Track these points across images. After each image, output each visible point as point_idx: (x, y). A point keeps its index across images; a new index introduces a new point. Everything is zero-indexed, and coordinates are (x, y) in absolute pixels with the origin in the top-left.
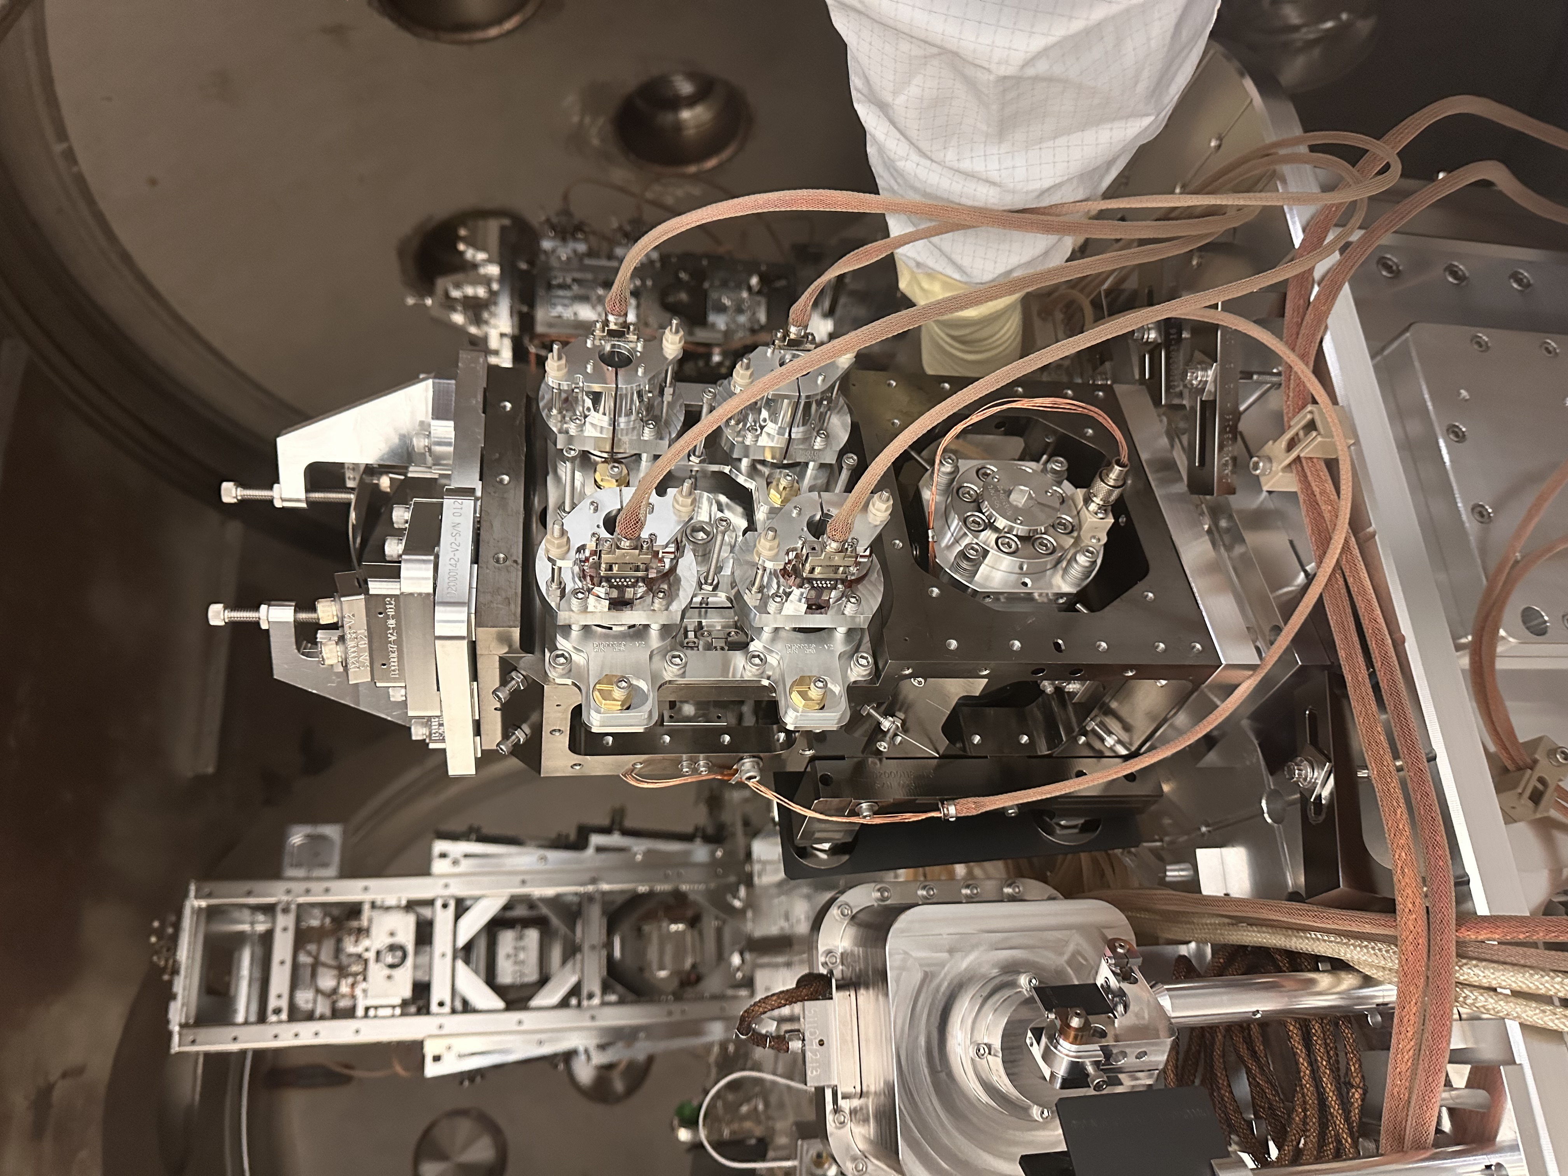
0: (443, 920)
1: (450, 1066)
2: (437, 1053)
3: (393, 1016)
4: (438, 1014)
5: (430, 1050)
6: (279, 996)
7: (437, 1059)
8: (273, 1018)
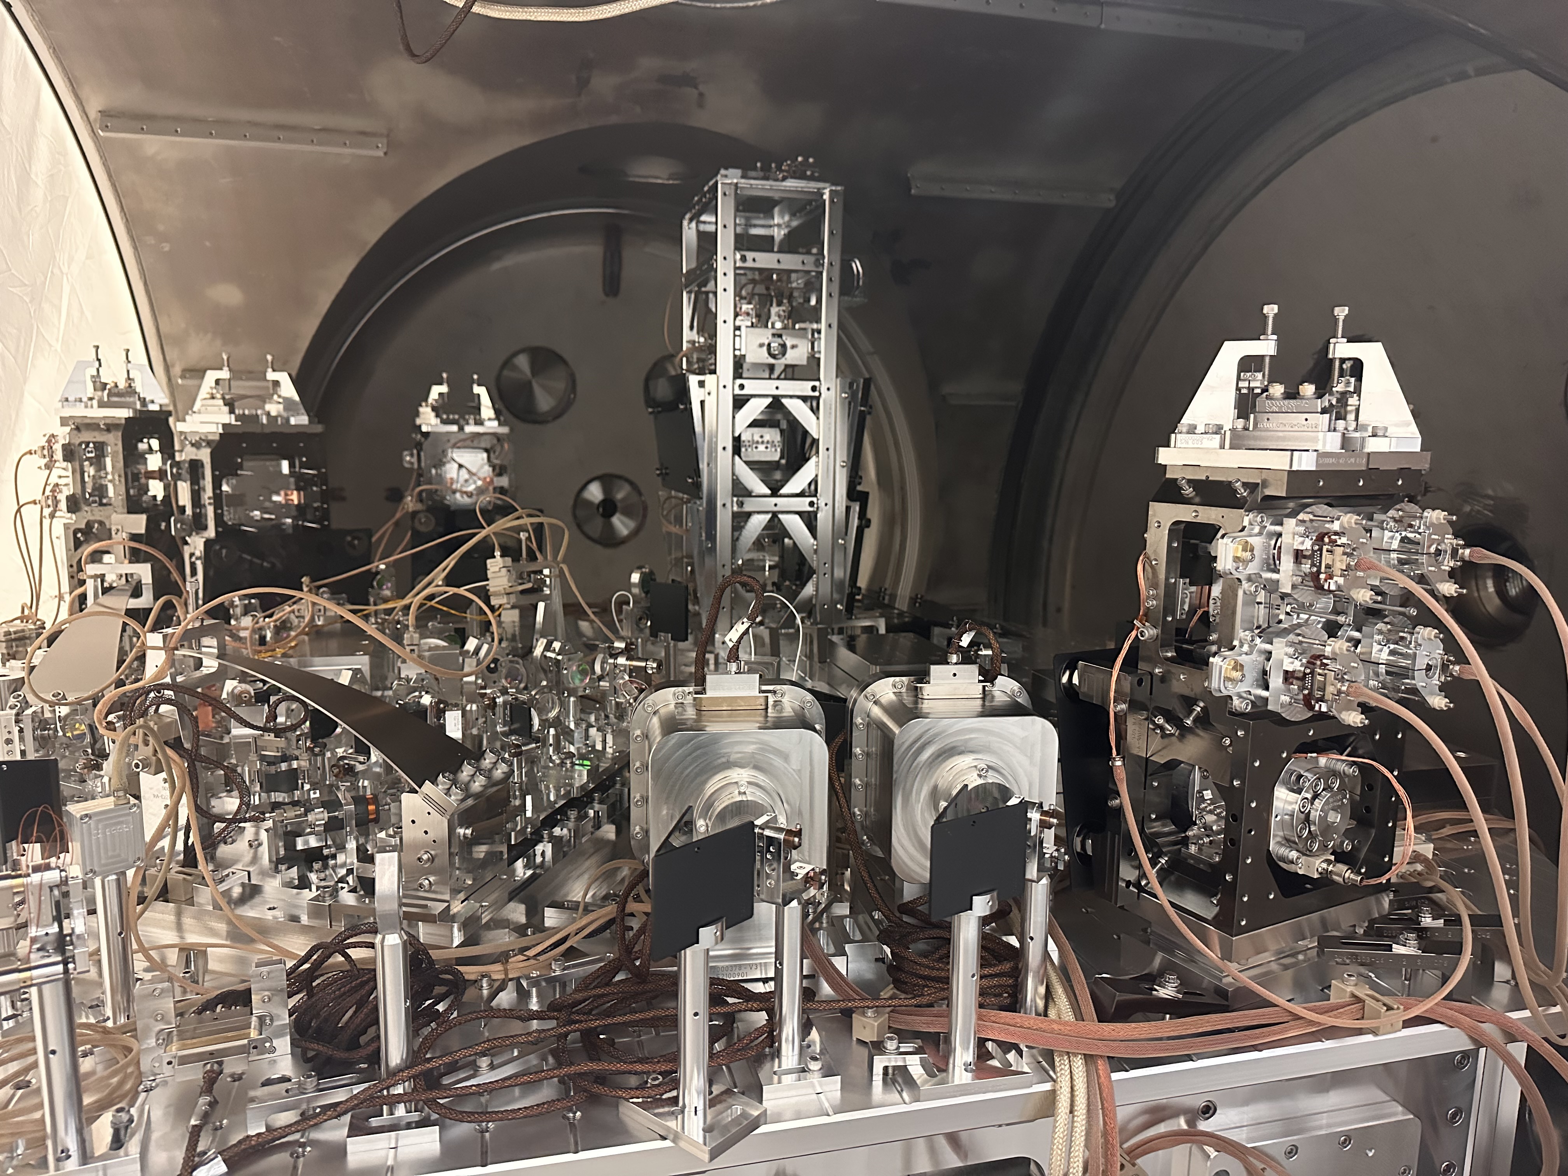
0: (804, 388)
1: (696, 394)
2: (706, 384)
3: (735, 349)
4: (734, 383)
5: (709, 379)
6: (754, 260)
7: (702, 384)
8: (738, 256)
